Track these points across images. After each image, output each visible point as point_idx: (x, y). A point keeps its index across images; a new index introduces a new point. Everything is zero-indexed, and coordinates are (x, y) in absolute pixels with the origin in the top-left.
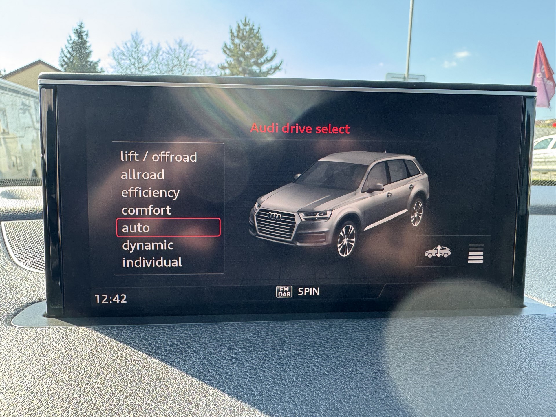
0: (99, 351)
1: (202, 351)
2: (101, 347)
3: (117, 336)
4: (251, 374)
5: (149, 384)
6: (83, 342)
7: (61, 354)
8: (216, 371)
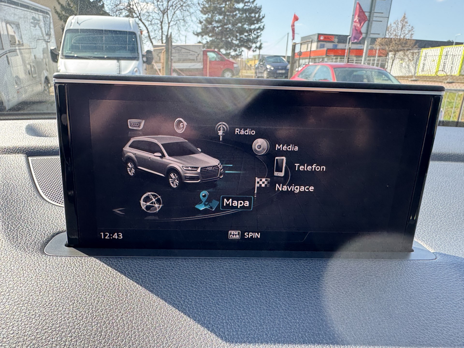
0: (105, 278)
1: (173, 281)
2: (106, 275)
3: (116, 266)
4: (204, 301)
5: (137, 305)
6: (93, 270)
7: (79, 280)
8: (181, 298)
